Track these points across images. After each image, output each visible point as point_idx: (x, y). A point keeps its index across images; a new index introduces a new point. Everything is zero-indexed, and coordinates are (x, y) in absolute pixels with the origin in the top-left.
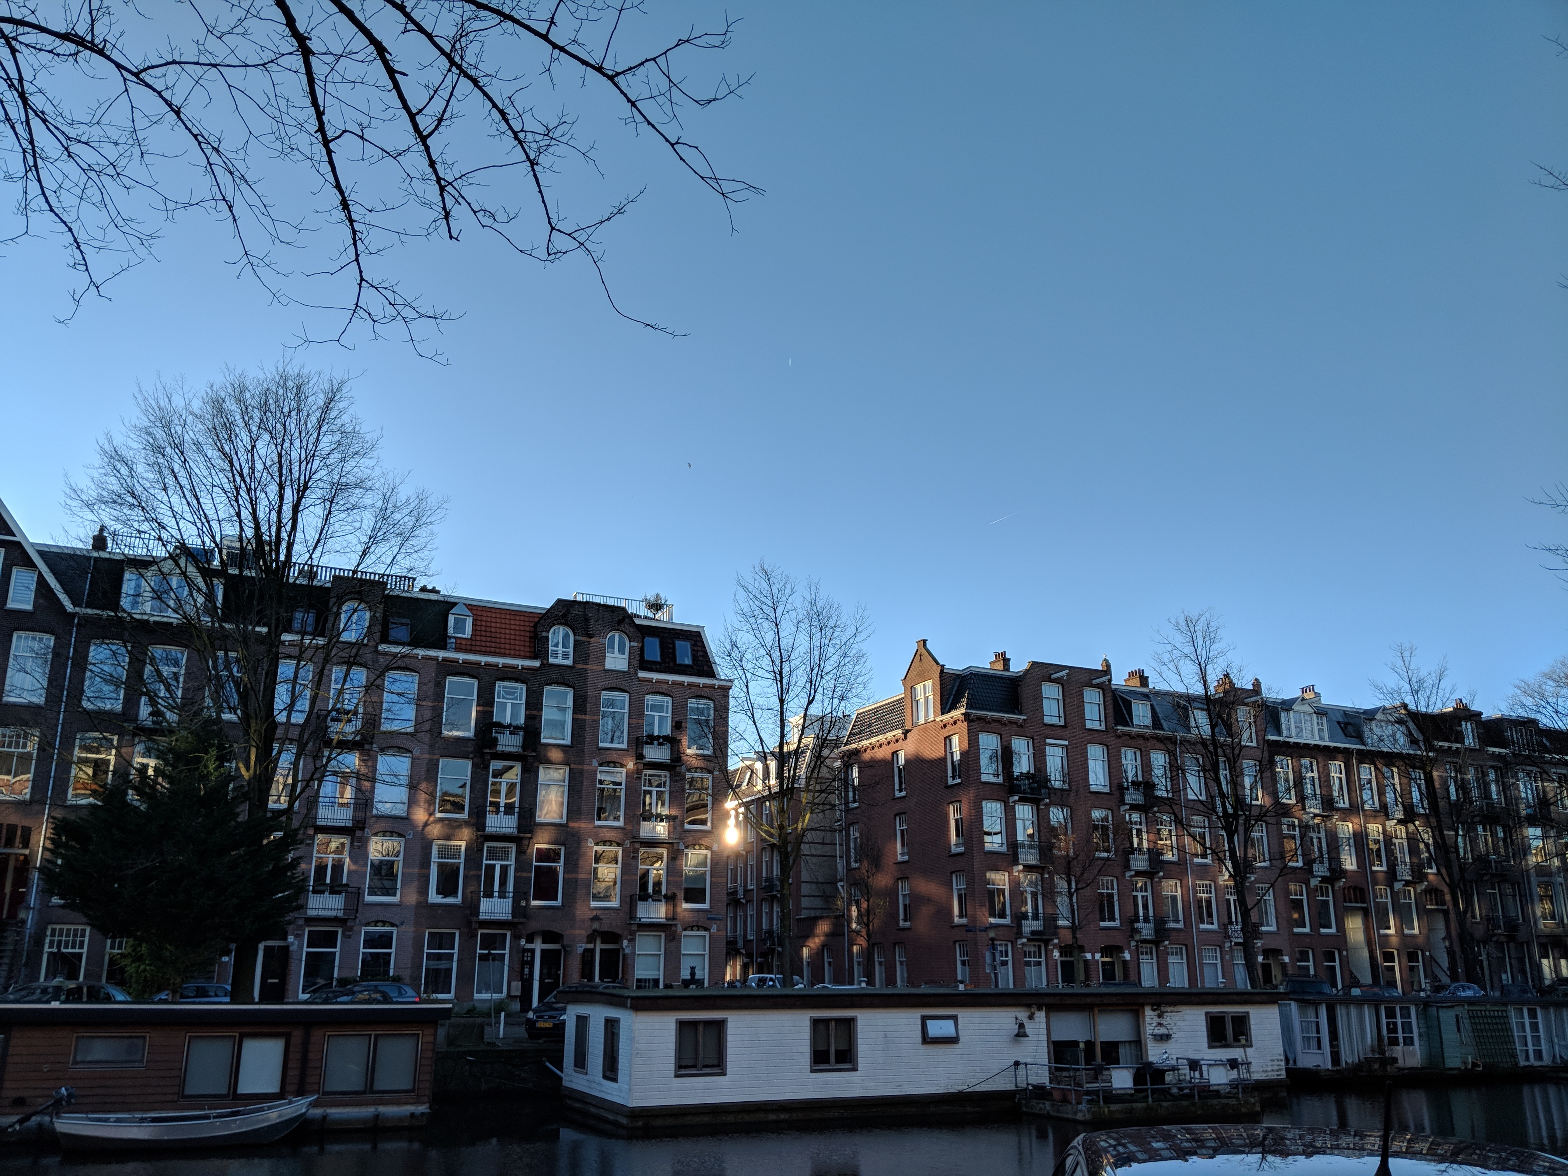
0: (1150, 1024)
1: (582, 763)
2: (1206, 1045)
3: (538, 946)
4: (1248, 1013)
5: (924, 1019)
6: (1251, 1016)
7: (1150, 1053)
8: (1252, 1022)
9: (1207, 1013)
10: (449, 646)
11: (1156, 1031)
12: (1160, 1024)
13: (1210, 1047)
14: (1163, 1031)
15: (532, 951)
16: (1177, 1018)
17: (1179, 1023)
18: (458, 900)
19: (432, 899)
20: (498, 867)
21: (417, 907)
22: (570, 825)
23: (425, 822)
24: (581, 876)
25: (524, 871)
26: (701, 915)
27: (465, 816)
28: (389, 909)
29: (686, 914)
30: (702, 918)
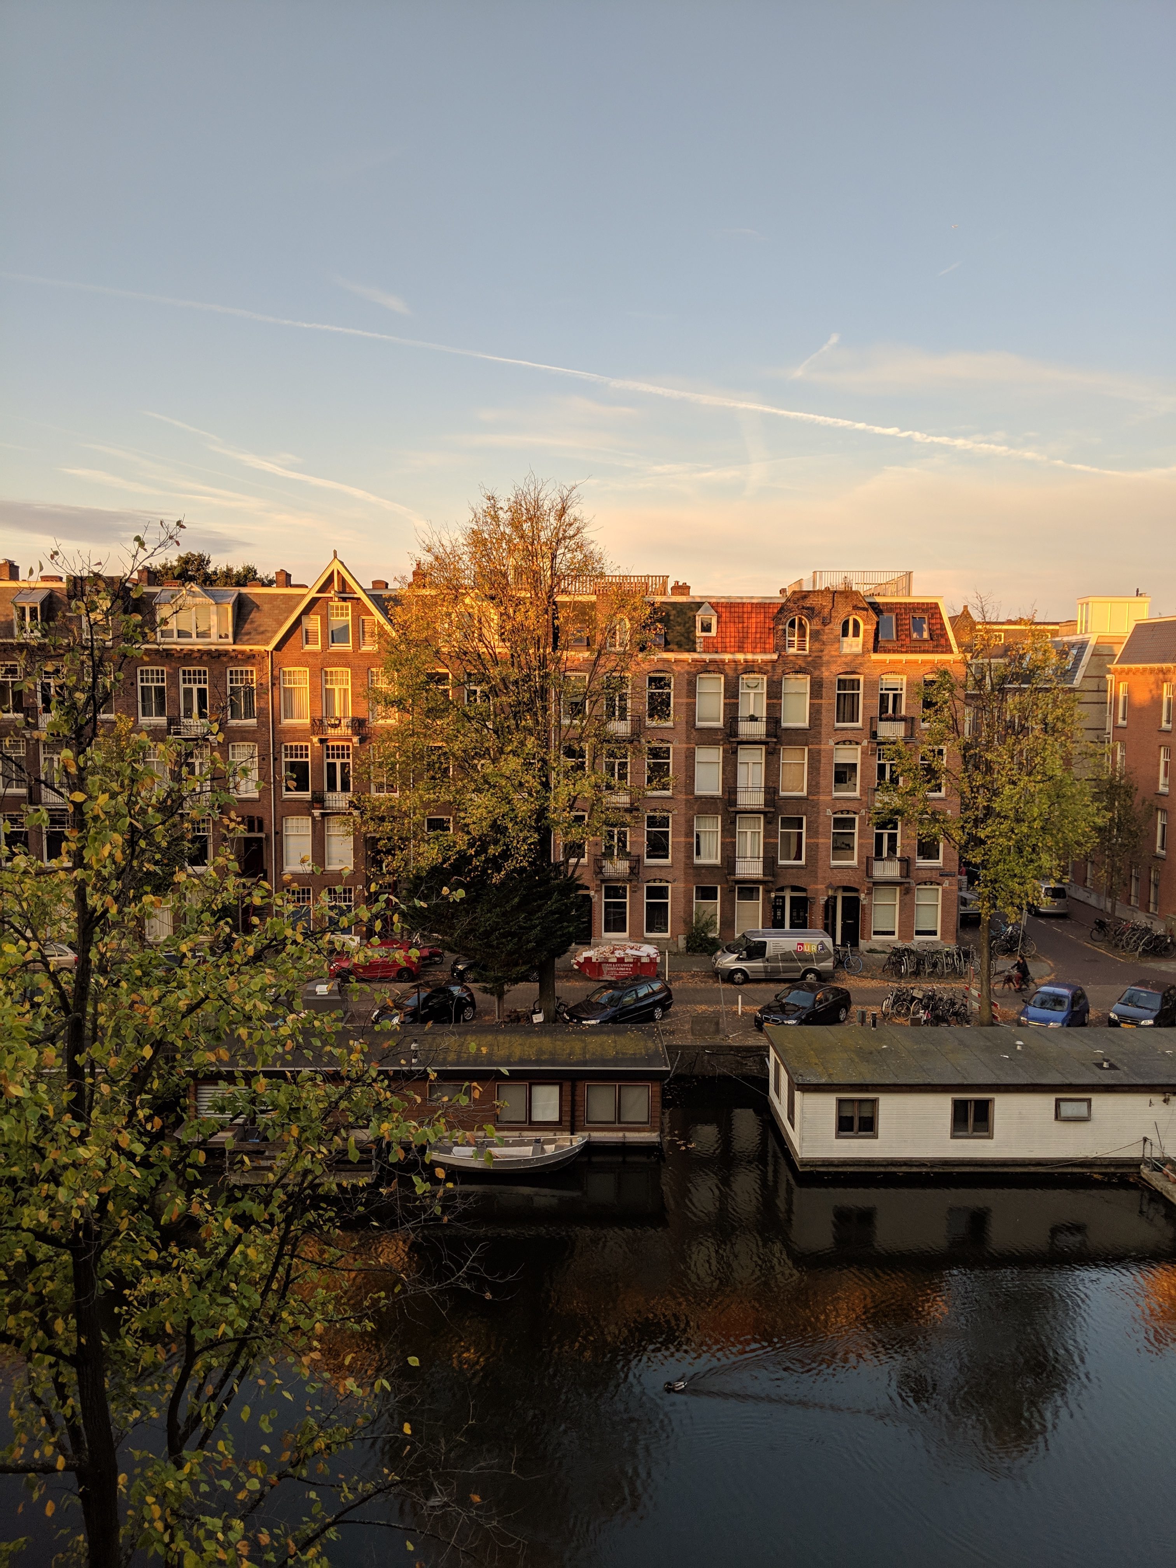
1: (819, 743)
3: (788, 895)
5: (1058, 1101)
10: (697, 648)
15: (783, 898)
18: (717, 861)
19: (697, 861)
20: (749, 834)
21: (685, 868)
22: (811, 798)
23: (687, 801)
24: (821, 841)
25: (770, 837)
26: (934, 872)
27: (719, 793)
28: (664, 870)
29: (920, 872)
30: (935, 875)
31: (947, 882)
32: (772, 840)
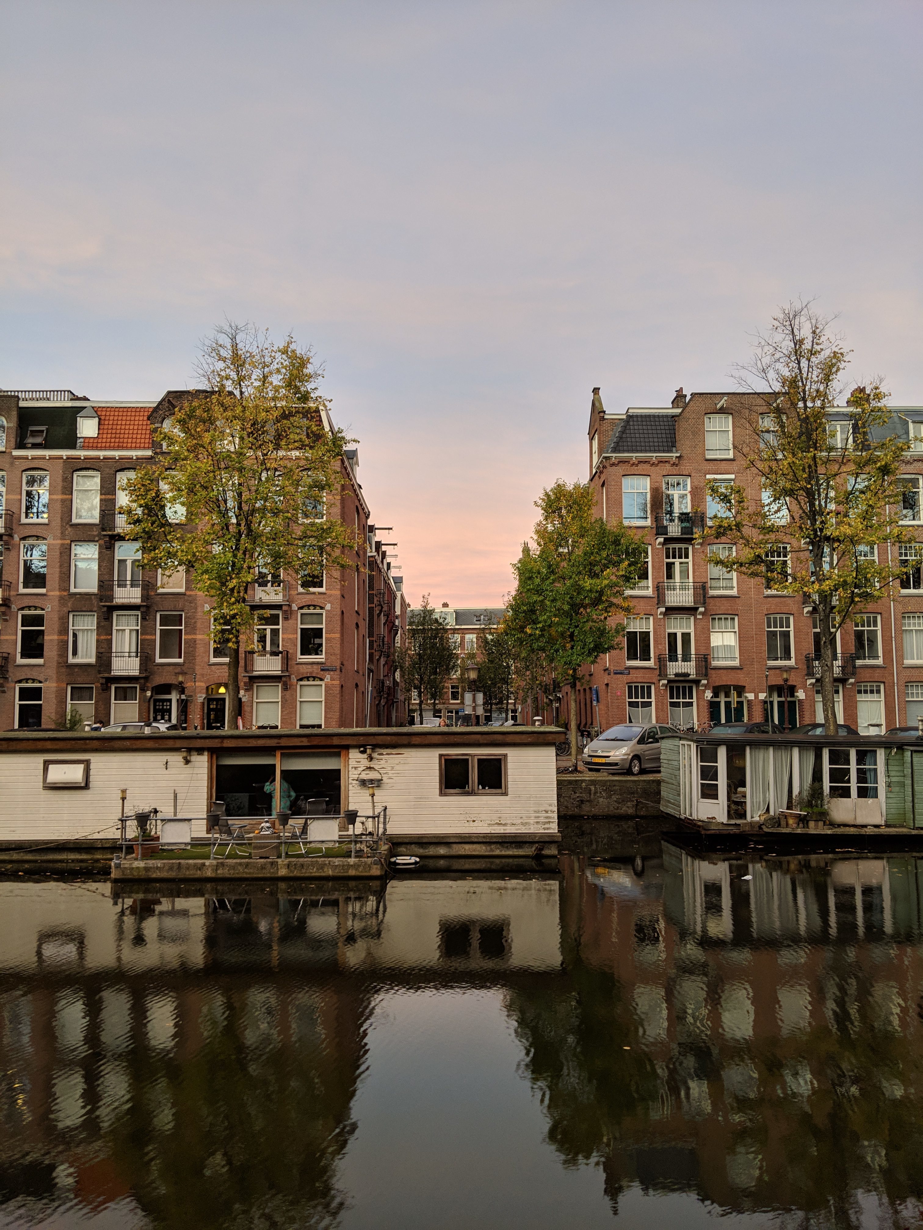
0: (356, 768)
2: (437, 791)
3: (174, 697)
4: (505, 756)
5: (47, 763)
6: (509, 759)
7: (351, 800)
8: (510, 765)
9: (441, 756)
10: (78, 445)
11: (364, 776)
12: (370, 768)
13: (442, 794)
14: (373, 775)
15: (170, 701)
16: (396, 762)
17: (397, 767)
18: (92, 660)
19: (71, 660)
20: (127, 632)
21: (58, 667)
22: (188, 593)
23: (61, 598)
24: (199, 637)
25: (147, 634)
26: (315, 667)
27: (95, 590)
28: (35, 669)
29: (300, 667)
30: (316, 670)
31: (328, 676)
32: (148, 637)
